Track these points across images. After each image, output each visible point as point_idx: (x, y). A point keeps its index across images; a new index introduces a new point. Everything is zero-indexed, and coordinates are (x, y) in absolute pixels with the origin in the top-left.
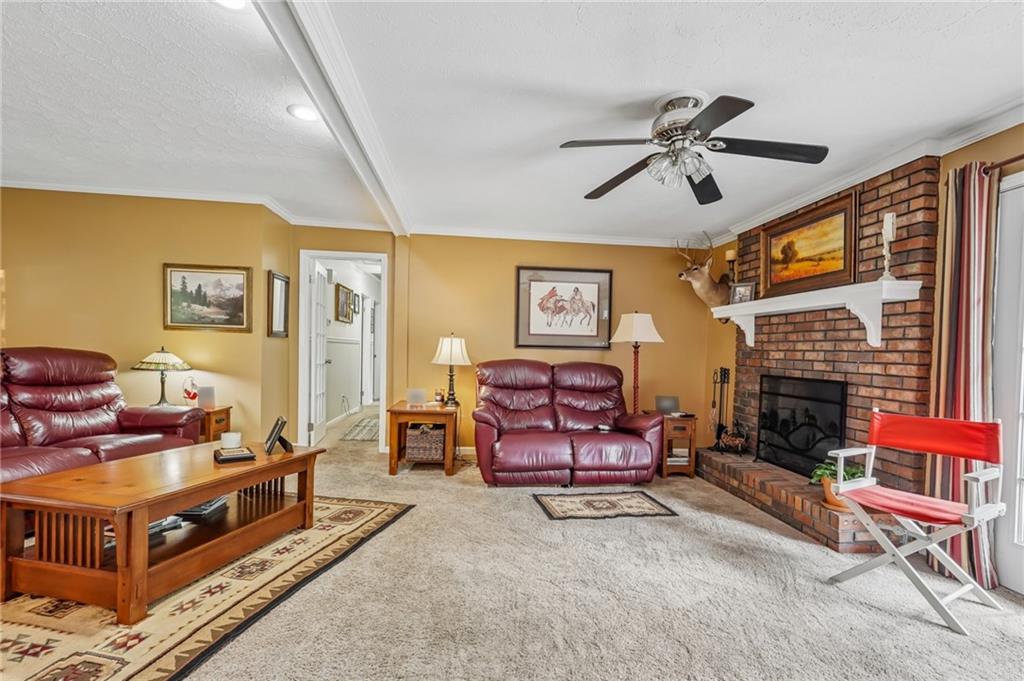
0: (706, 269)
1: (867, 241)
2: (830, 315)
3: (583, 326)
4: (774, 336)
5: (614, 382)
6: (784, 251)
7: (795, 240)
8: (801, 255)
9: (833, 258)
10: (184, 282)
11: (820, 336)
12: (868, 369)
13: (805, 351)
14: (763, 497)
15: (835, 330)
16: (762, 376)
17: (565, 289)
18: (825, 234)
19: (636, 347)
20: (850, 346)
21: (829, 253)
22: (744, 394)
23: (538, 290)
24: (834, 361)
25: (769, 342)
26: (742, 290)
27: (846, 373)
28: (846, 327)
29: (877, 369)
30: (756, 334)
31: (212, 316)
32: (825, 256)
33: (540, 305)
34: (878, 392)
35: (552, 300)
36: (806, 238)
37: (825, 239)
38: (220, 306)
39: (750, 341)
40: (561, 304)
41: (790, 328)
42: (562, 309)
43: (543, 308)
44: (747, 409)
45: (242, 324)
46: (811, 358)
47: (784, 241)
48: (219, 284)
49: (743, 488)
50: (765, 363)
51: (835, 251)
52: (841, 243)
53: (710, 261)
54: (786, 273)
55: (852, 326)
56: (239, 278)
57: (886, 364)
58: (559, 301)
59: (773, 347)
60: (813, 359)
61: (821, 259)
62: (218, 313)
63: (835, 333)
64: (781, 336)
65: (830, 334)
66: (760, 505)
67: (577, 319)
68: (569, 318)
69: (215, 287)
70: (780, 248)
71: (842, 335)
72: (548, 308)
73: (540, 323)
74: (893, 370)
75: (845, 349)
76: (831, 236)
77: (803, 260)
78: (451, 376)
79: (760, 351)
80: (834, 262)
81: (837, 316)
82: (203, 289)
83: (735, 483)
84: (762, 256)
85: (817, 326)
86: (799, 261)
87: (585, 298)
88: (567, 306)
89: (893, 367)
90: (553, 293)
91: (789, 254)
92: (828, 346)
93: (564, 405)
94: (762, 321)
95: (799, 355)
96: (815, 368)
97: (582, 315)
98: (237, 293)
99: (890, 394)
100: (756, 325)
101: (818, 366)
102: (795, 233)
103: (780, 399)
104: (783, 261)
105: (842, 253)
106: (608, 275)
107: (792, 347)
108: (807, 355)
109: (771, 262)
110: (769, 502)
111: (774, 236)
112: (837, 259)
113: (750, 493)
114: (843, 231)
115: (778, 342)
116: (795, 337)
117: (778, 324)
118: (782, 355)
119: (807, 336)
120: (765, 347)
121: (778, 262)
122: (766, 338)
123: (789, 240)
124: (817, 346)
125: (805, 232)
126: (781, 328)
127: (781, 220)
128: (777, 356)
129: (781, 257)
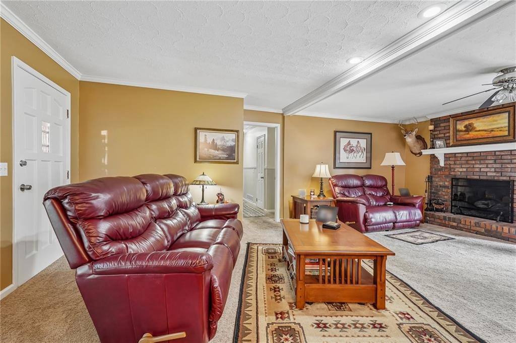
0: (414, 133)
2: (497, 153)
3: (361, 158)
4: (458, 162)
5: (384, 183)
6: (465, 127)
7: (474, 122)
8: (478, 129)
9: (501, 131)
10: (206, 138)
11: (491, 162)
13: (481, 168)
14: (478, 229)
15: (501, 159)
16: (452, 179)
17: (354, 142)
18: (496, 121)
19: (393, 167)
20: (513, 166)
21: (498, 128)
22: (437, 186)
23: (343, 142)
24: (502, 172)
25: (455, 164)
26: (438, 143)
27: (510, 177)
28: (509, 158)
30: (445, 161)
31: (220, 156)
32: (494, 130)
33: (344, 149)
35: (349, 147)
36: (482, 122)
37: (495, 123)
38: (223, 150)
39: (442, 164)
41: (470, 159)
42: (352, 151)
43: (345, 150)
44: (440, 193)
45: (235, 160)
46: (485, 171)
47: (467, 122)
48: (223, 139)
49: (461, 226)
50: (452, 173)
51: (502, 128)
52: (507, 125)
53: (417, 130)
54: (468, 136)
55: (513, 158)
56: (233, 136)
58: (351, 147)
59: (458, 166)
60: (487, 171)
61: (492, 131)
62: (223, 154)
63: (502, 161)
64: (464, 162)
65: (498, 161)
66: (475, 232)
67: (358, 155)
68: (355, 154)
69: (221, 141)
70: (464, 125)
71: (506, 161)
72: (347, 150)
73: (344, 157)
75: (509, 167)
76: (499, 122)
77: (479, 131)
78: (322, 183)
79: (448, 167)
80: (501, 132)
81: (503, 154)
82: (215, 142)
83: (455, 224)
84: (451, 129)
85: (489, 158)
86: (477, 131)
87: (361, 146)
88: (355, 149)
90: (349, 143)
91: (469, 128)
92: (498, 166)
93: (370, 194)
94: (447, 157)
95: (477, 170)
96: (488, 175)
97: (360, 153)
98: (233, 144)
100: (445, 157)
101: (489, 174)
102: (474, 119)
103: (459, 187)
104: (465, 131)
105: (507, 128)
106: (370, 135)
107: (472, 166)
108: (482, 170)
109: (457, 131)
110: (483, 231)
111: (458, 120)
112: (504, 131)
113: (466, 228)
114: (507, 120)
115: (462, 164)
116: (473, 162)
117: (461, 157)
118: (465, 170)
119: (482, 162)
120: (452, 166)
121: (461, 131)
122: (452, 163)
123: (470, 122)
124: (489, 166)
125: (481, 119)
126: (463, 159)
127: (462, 114)
128: (461, 170)
129: (464, 129)
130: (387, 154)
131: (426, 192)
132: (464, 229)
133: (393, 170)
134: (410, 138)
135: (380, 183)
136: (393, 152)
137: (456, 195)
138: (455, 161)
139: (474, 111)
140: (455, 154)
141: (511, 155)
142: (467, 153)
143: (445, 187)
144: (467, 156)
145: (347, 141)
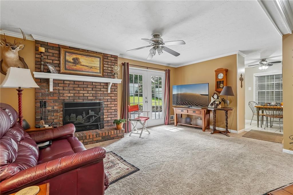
2: (94, 84)
6: (73, 59)
7: (80, 58)
8: (82, 64)
9: (96, 69)
11: (90, 89)
12: (107, 98)
14: (98, 138)
15: (96, 88)
16: (63, 103)
18: (93, 61)
19: (20, 90)
20: (101, 92)
24: (96, 96)
25: (64, 90)
26: (51, 68)
27: (100, 99)
28: (100, 87)
29: (109, 98)
30: (54, 86)
32: (93, 67)
34: (109, 103)
36: (86, 59)
37: (93, 63)
39: (51, 89)
41: (76, 86)
46: (87, 96)
47: (74, 56)
50: (61, 98)
51: (97, 67)
52: (99, 66)
54: (75, 67)
55: (101, 87)
57: (111, 97)
59: (67, 92)
61: (91, 68)
64: (71, 88)
65: (94, 89)
66: (96, 142)
71: (98, 89)
74: (113, 98)
75: (100, 93)
77: (83, 65)
79: (57, 93)
80: (96, 70)
81: (97, 84)
84: (62, 57)
85: (89, 86)
89: (113, 97)
91: (76, 61)
92: (94, 92)
94: (57, 82)
95: (82, 95)
96: (89, 98)
99: (112, 103)
102: (80, 56)
104: (73, 63)
105: (99, 68)
107: (78, 92)
108: (85, 95)
109: (66, 61)
110: (100, 138)
111: (67, 52)
112: (97, 69)
113: (90, 141)
114: (99, 63)
115: (69, 90)
116: (79, 89)
117: (69, 84)
118: (72, 95)
119: (85, 89)
120: (61, 92)
121: (70, 62)
122: (61, 88)
123: (77, 57)
124: (89, 92)
125: (85, 57)
126: (71, 85)
127: (70, 48)
128: (69, 95)
129: (72, 61)
132: (89, 143)
133: (20, 95)
136: (19, 67)
139: (79, 49)
140: (64, 81)
141: (100, 85)
142: (74, 81)
143: (57, 111)
144: (74, 84)
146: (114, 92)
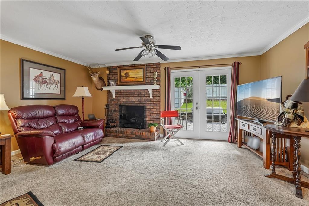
0: (98, 74)
1: (148, 76)
2: (139, 91)
3: (54, 90)
4: (122, 95)
6: (125, 74)
7: (129, 72)
8: (131, 76)
9: (140, 78)
11: (137, 96)
12: (149, 103)
13: (132, 99)
14: (132, 136)
16: (119, 106)
17: (47, 74)
18: (138, 73)
19: (83, 98)
20: (145, 98)
21: (139, 77)
22: (111, 111)
23: (34, 72)
24: (141, 101)
25: (120, 97)
26: (112, 83)
27: (144, 104)
28: (144, 94)
29: (151, 103)
32: (138, 77)
34: (152, 107)
35: (41, 78)
36: (132, 72)
39: (114, 96)
40: (45, 80)
41: (127, 93)
42: (45, 82)
43: (36, 80)
44: (113, 115)
46: (134, 101)
47: (126, 72)
49: (124, 135)
50: (119, 102)
51: (140, 77)
52: (142, 75)
53: (99, 72)
54: (126, 80)
55: (145, 94)
57: (153, 102)
58: (44, 79)
59: (122, 98)
60: (135, 101)
61: (137, 78)
63: (141, 95)
64: (125, 95)
65: (139, 95)
66: (131, 138)
67: (52, 87)
68: (49, 86)
70: (124, 73)
71: (142, 95)
72: (38, 81)
74: (155, 103)
75: (144, 98)
76: (139, 73)
77: (131, 77)
79: (117, 99)
80: (140, 79)
81: (141, 91)
83: (121, 135)
84: (118, 74)
85: (136, 93)
86: (130, 77)
87: (55, 79)
88: (48, 81)
90: (41, 75)
91: (127, 75)
92: (139, 98)
94: (117, 92)
95: (131, 100)
97: (54, 85)
99: (154, 108)
100: (115, 92)
101: (136, 103)
102: (129, 70)
103: (122, 111)
104: (125, 77)
105: (142, 77)
106: (64, 71)
107: (128, 98)
108: (133, 100)
109: (121, 76)
110: (134, 136)
111: (122, 70)
112: (141, 79)
113: (127, 136)
114: (142, 73)
115: (124, 97)
116: (129, 96)
117: (123, 92)
118: (125, 100)
119: (133, 95)
120: (119, 98)
121: (123, 76)
122: (119, 96)
123: (127, 72)
124: (136, 98)
125: (132, 71)
126: (124, 93)
127: (124, 66)
128: (123, 100)
129: (124, 75)
130: (77, 87)
131: (105, 115)
133: (83, 100)
134: (95, 77)
135: (72, 112)
136: (82, 86)
137: (121, 116)
138: (120, 95)
139: (129, 65)
140: (120, 90)
141: (144, 92)
142: (126, 90)
143: (116, 111)
144: (126, 92)
145: (38, 72)
146: (156, 97)
